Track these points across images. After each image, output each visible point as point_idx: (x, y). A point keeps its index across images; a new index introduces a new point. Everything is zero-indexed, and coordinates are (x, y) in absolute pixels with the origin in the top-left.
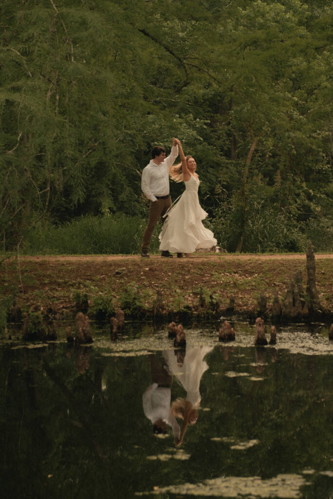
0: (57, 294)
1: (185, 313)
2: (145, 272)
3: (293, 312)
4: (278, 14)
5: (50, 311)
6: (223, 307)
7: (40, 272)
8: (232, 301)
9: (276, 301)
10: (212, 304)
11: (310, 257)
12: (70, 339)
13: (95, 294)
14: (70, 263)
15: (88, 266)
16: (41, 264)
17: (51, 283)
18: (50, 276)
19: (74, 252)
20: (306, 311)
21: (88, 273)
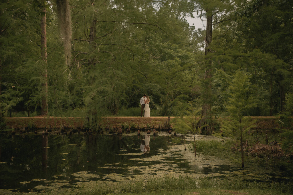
0: (118, 125)
1: (143, 129)
2: (138, 120)
3: (165, 128)
4: (173, 63)
5: (117, 128)
6: (151, 128)
7: (116, 120)
8: (153, 126)
9: (162, 126)
10: (149, 127)
11: (169, 118)
12: (118, 133)
13: (126, 124)
14: (122, 118)
15: (126, 119)
16: (116, 119)
17: (118, 122)
18: (117, 121)
19: (128, 116)
20: (168, 128)
21: (125, 120)
